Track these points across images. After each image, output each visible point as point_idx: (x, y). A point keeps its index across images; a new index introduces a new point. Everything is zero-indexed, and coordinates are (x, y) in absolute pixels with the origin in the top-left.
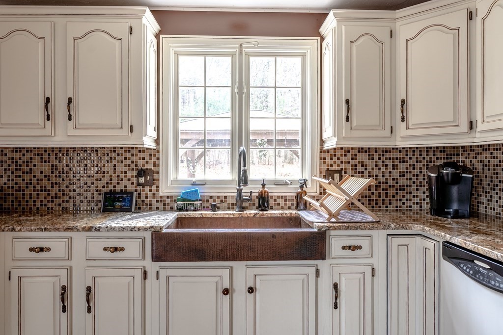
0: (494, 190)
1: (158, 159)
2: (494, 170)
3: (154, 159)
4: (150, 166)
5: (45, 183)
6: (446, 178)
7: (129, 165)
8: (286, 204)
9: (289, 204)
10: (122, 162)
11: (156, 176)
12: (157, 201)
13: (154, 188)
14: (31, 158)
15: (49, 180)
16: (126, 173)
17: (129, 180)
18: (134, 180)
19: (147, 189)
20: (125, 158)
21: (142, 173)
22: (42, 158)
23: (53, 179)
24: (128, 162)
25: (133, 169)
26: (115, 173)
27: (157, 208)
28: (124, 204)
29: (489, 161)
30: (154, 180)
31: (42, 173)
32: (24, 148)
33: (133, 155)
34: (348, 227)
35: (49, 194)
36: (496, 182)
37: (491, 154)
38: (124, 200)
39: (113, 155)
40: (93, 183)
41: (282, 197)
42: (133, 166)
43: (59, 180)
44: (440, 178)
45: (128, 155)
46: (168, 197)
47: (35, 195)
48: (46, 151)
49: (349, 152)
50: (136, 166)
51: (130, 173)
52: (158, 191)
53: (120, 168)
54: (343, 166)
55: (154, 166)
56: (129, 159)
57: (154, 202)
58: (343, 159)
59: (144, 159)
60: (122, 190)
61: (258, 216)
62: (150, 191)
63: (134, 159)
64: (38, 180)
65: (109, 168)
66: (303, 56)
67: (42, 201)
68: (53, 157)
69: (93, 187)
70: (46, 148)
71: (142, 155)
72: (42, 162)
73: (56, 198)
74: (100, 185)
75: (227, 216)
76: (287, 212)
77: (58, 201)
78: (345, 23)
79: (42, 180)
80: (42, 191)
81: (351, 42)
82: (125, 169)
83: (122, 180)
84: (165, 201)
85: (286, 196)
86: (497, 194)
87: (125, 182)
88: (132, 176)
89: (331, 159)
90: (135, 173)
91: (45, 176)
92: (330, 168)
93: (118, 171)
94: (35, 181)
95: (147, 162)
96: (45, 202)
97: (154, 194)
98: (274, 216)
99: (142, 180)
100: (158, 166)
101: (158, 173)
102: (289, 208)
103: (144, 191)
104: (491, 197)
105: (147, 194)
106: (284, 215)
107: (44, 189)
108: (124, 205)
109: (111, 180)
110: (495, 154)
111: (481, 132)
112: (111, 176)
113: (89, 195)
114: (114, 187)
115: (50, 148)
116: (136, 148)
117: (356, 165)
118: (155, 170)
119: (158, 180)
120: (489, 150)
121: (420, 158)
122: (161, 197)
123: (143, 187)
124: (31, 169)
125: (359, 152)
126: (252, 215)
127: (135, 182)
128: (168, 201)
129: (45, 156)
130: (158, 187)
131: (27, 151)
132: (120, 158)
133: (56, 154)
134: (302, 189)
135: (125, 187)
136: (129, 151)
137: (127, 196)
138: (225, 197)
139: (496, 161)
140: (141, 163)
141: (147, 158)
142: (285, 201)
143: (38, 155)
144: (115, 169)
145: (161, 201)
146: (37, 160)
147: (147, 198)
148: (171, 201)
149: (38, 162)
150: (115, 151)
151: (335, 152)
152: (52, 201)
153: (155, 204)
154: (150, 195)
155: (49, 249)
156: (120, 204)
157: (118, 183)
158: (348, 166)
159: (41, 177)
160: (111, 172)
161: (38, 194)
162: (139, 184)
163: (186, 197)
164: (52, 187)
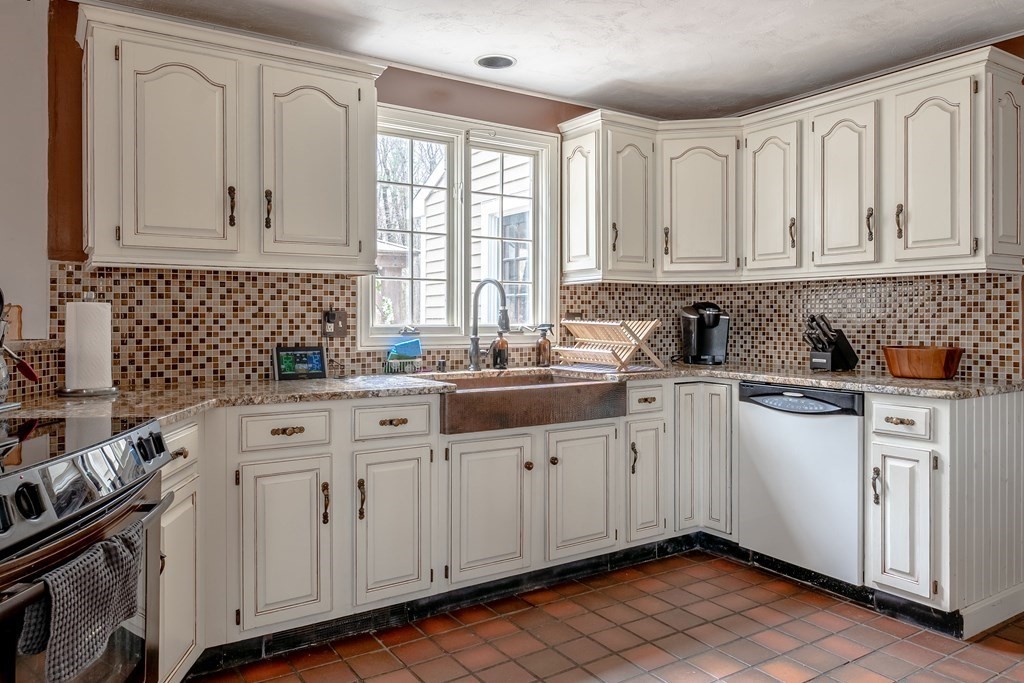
0: (738, 333)
1: (354, 294)
2: (738, 311)
3: (348, 293)
4: (341, 305)
5: (161, 334)
6: (706, 320)
7: (309, 304)
8: (522, 360)
9: (525, 359)
10: (297, 298)
11: (350, 322)
12: (353, 361)
13: (347, 340)
14: (132, 289)
15: (168, 328)
16: (303, 316)
17: (309, 327)
18: (317, 328)
19: (337, 342)
20: (303, 292)
21: (329, 316)
22: (153, 289)
23: (176, 327)
24: (307, 298)
25: (315, 310)
26: (285, 316)
27: (353, 372)
28: (311, 365)
29: (731, 302)
30: (348, 327)
31: (154, 316)
32: (117, 269)
33: (315, 287)
34: (646, 376)
35: (168, 354)
36: (741, 325)
37: (735, 293)
38: (309, 360)
39: (283, 286)
40: (248, 334)
41: (517, 350)
42: (315, 304)
43: (188, 328)
44: (701, 319)
45: (308, 287)
46: (369, 354)
47: (139, 357)
48: (161, 277)
49: (589, 289)
50: (320, 304)
51: (310, 317)
52: (354, 344)
53: (295, 308)
54: (583, 307)
55: (348, 305)
56: (309, 293)
57: (347, 363)
58: (584, 298)
59: (332, 293)
60: (297, 344)
61: (502, 375)
62: (342, 344)
63: (317, 293)
64: (146, 329)
65: (275, 307)
66: (535, 155)
67: (154, 367)
68: (175, 288)
69: (248, 341)
70: (162, 270)
71: (329, 287)
72: (153, 296)
73: (182, 360)
74: (260, 335)
75: (465, 377)
76: (535, 368)
77: (186, 366)
78: (612, 127)
79: (154, 329)
80: (154, 349)
81: (618, 152)
82: (303, 310)
83: (297, 327)
84: (364, 360)
85: (522, 349)
86: (742, 338)
87: (303, 332)
88: (314, 322)
89: (572, 298)
90: (318, 316)
91: (160, 322)
92: (571, 311)
93: (291, 313)
94: (139, 331)
95: (337, 299)
96: (160, 368)
97: (348, 350)
98: (521, 374)
99: (330, 328)
100: (354, 305)
101: (354, 316)
102: (526, 364)
103: (332, 345)
104: (735, 342)
105: (337, 350)
106: (533, 373)
107: (158, 346)
108: (312, 369)
109: (279, 327)
110: (739, 294)
111: (749, 270)
112: (280, 321)
113: (241, 354)
114: (285, 339)
115: (169, 270)
116: (321, 275)
117: (597, 307)
118: (350, 310)
119: (354, 327)
120: (731, 289)
121: (658, 298)
122: (358, 354)
123: (331, 339)
124: (131, 309)
125: (600, 289)
126: (496, 375)
127: (318, 330)
128: (369, 360)
129: (161, 286)
130: (354, 338)
131: (124, 276)
132: (294, 292)
133: (182, 283)
134: (545, 338)
135: (303, 339)
136: (309, 281)
137: (314, 354)
138: (448, 352)
139: (741, 302)
140: (327, 300)
141: (337, 293)
142: (521, 355)
143: (146, 283)
144: (285, 310)
145: (359, 360)
146: (143, 292)
147: (337, 356)
148: (374, 360)
149: (146, 296)
150: (285, 280)
151: (575, 288)
152: (175, 367)
153: (349, 366)
154: (342, 352)
155: (301, 430)
156: (305, 366)
157: (291, 333)
158: (588, 307)
159: (153, 323)
160: (280, 314)
161: (146, 355)
162: (325, 334)
163: (402, 353)
164: (175, 341)
